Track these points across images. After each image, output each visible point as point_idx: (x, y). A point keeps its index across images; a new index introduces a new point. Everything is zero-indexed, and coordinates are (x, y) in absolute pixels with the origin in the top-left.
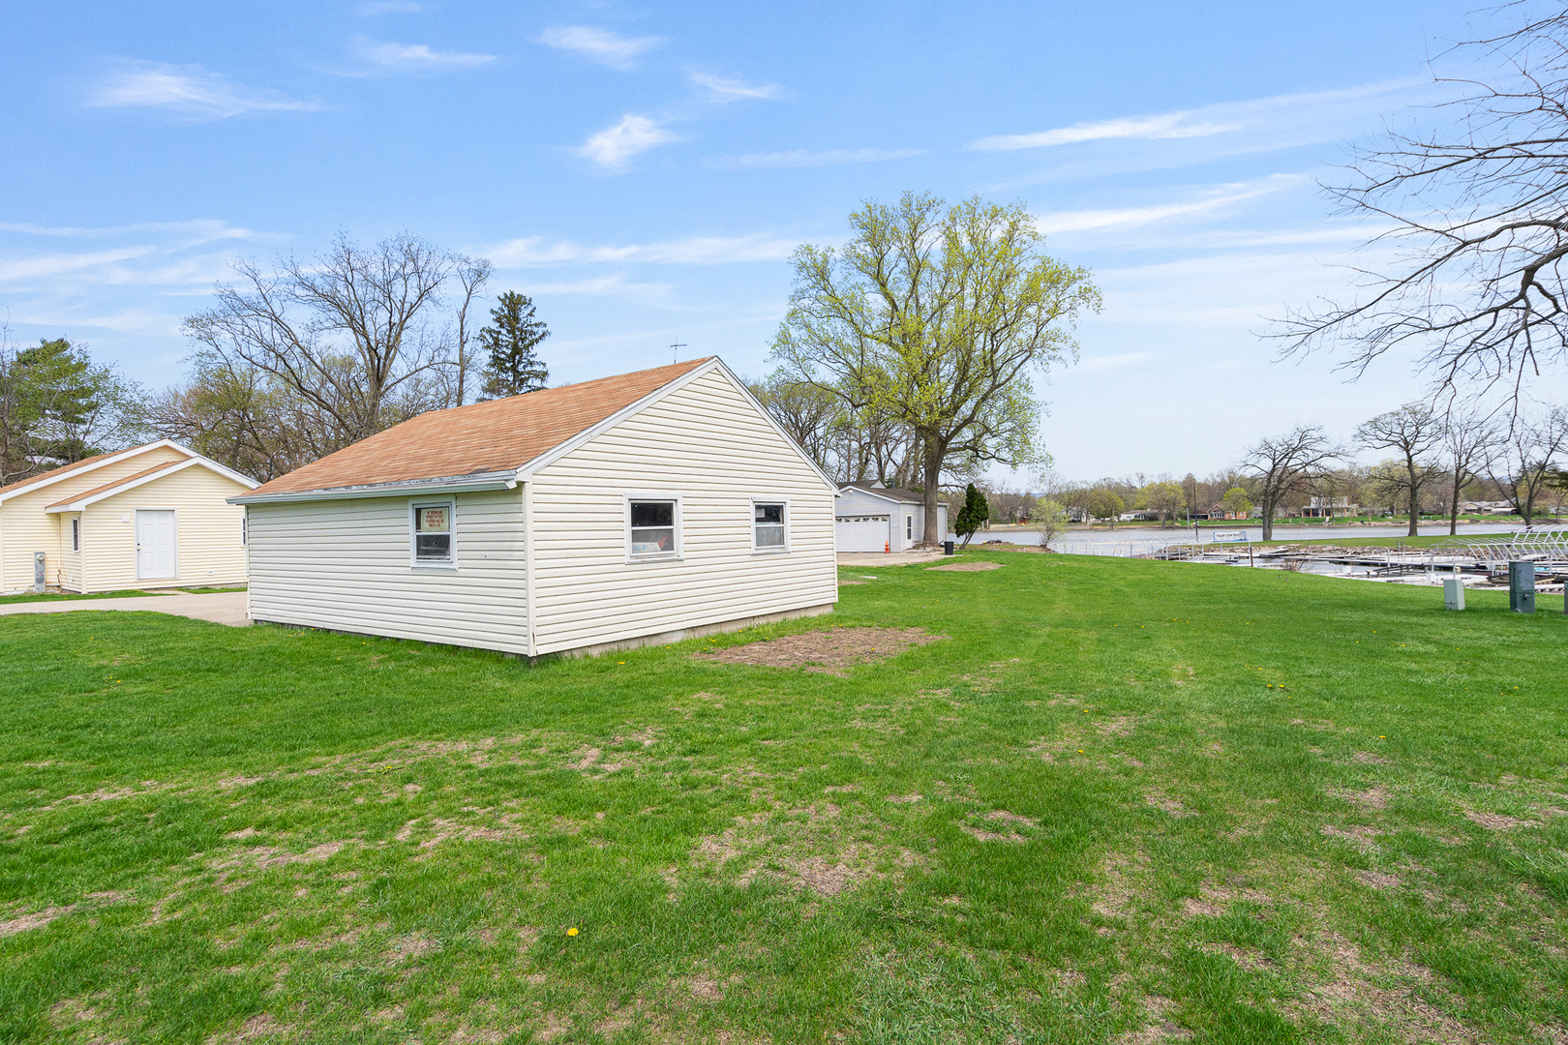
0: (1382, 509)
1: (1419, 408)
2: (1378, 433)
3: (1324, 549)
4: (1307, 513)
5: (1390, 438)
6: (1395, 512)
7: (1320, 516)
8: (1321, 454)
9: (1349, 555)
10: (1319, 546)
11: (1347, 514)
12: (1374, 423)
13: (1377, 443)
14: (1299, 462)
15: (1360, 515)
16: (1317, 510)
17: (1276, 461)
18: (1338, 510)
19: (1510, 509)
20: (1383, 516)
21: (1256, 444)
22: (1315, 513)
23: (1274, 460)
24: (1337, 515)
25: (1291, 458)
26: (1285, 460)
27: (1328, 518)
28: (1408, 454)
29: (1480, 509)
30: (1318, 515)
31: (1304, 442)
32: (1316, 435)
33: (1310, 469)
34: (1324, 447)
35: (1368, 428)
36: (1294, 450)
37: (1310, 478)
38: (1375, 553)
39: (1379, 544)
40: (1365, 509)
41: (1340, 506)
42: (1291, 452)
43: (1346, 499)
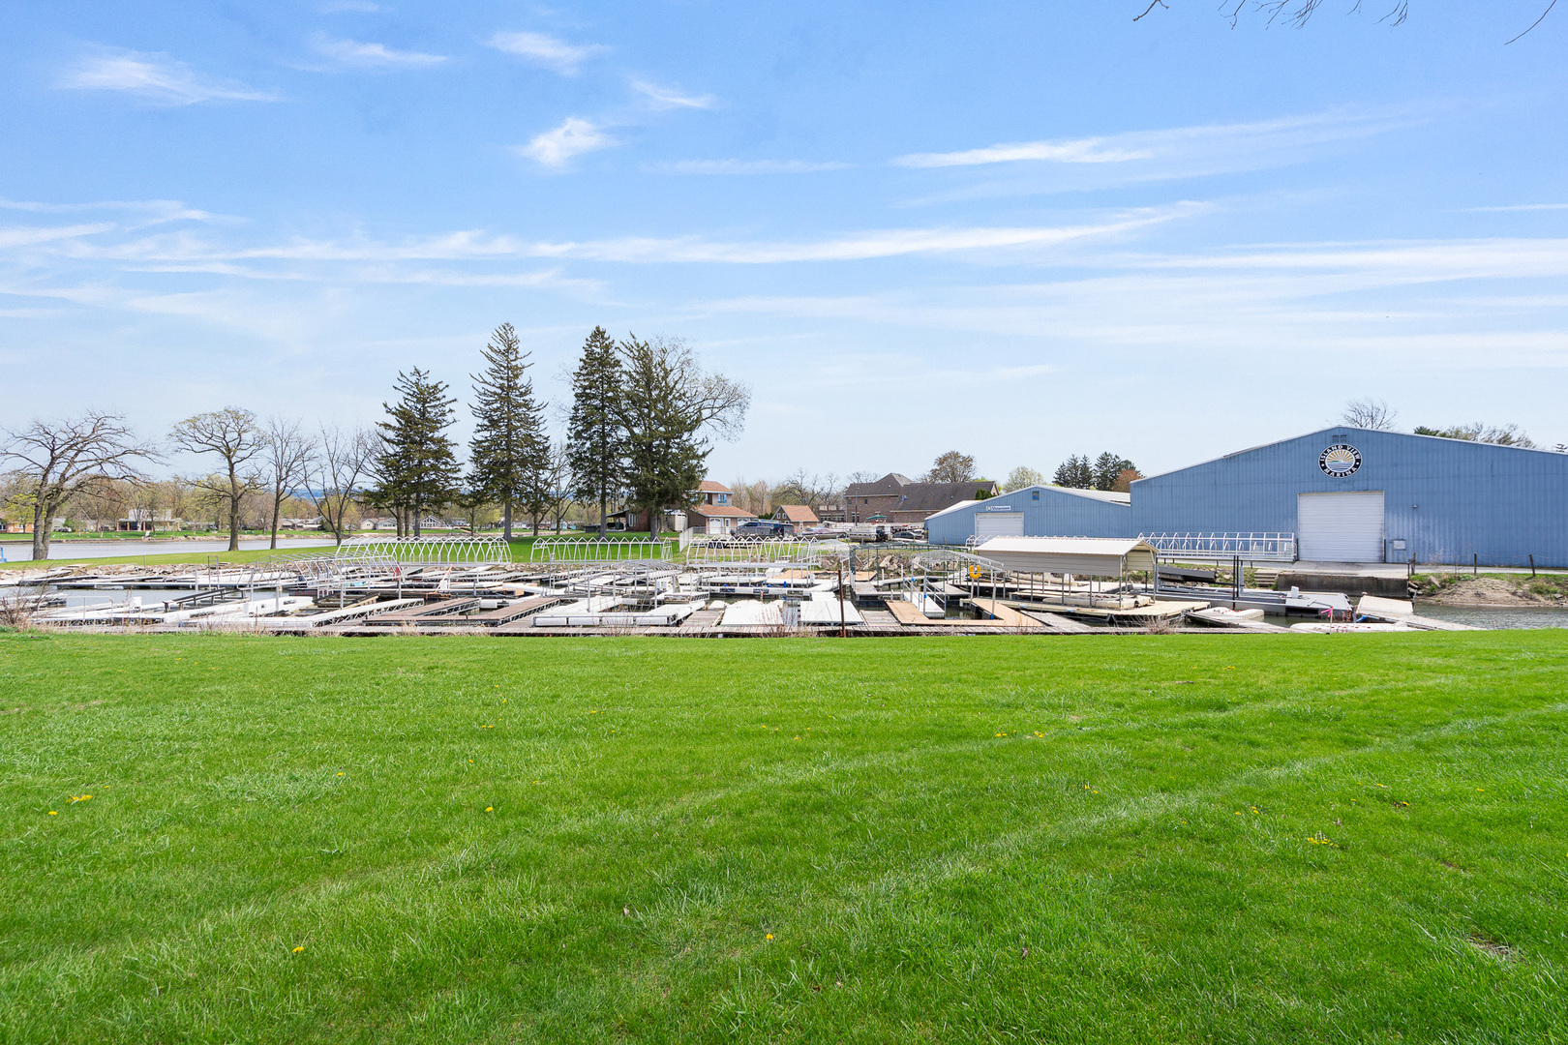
0: (207, 523)
1: (242, 413)
2: (197, 434)
3: (122, 570)
4: (123, 526)
5: (210, 442)
6: (220, 526)
7: (139, 530)
8: (124, 450)
9: (155, 576)
10: (117, 566)
11: (170, 528)
12: (193, 423)
13: (196, 446)
14: (92, 457)
15: (184, 529)
16: (136, 523)
17: (57, 452)
18: (160, 523)
19: (317, 526)
20: (208, 531)
21: (24, 427)
22: (134, 526)
23: (53, 451)
24: (158, 529)
25: (79, 451)
26: (72, 453)
27: (148, 533)
28: (230, 461)
29: (294, 525)
30: (136, 529)
31: (99, 432)
32: (117, 425)
33: (110, 469)
34: (126, 442)
35: (185, 427)
36: (86, 441)
37: (109, 479)
38: (188, 572)
39: (192, 562)
40: (189, 523)
41: (162, 519)
42: (77, 444)
43: (169, 512)
